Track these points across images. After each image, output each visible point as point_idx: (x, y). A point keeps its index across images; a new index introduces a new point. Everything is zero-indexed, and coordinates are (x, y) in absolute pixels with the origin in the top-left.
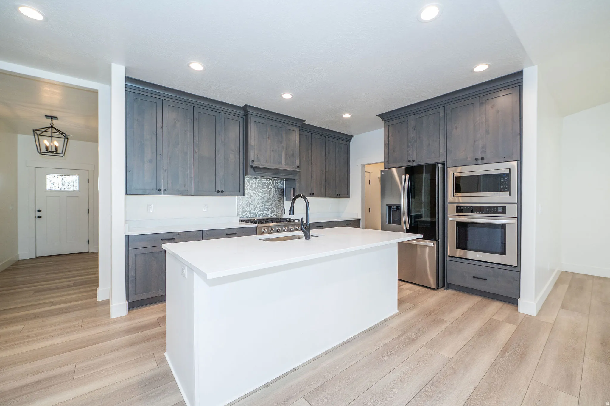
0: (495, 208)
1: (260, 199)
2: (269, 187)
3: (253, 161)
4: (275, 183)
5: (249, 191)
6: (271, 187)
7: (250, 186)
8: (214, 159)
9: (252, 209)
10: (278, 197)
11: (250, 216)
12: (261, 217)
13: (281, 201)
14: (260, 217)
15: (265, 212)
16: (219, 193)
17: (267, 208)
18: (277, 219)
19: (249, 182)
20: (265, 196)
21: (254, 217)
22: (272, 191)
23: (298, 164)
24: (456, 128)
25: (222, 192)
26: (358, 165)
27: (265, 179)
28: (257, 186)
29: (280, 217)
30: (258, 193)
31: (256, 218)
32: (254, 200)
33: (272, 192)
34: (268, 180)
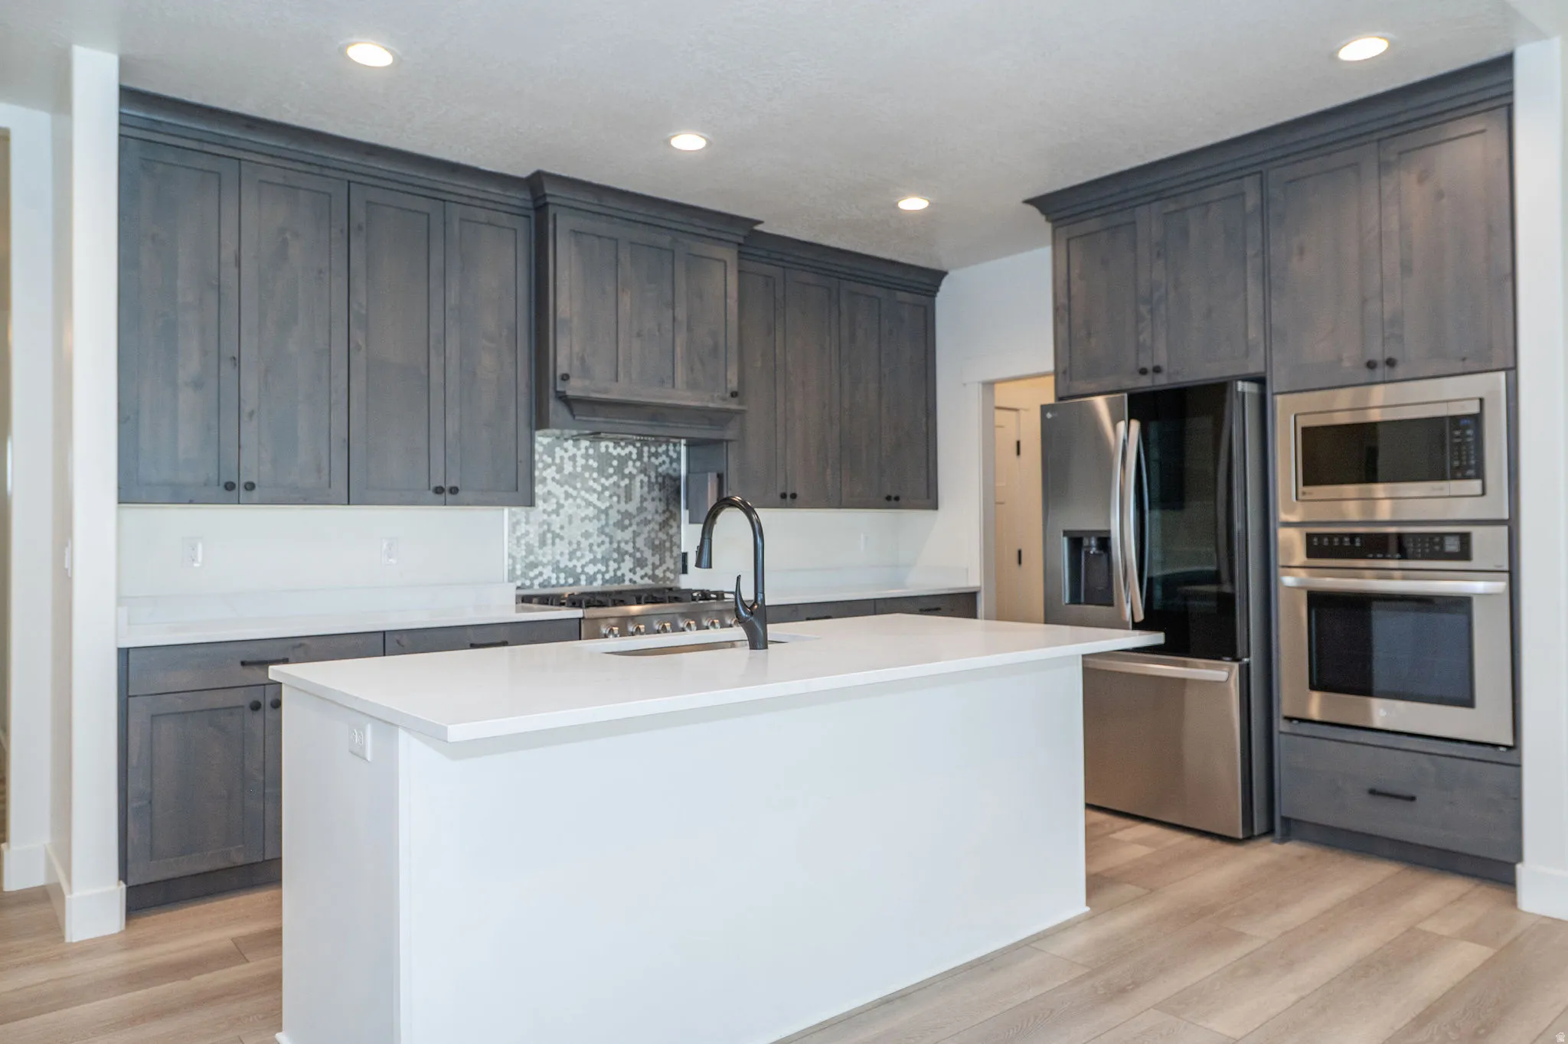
0: (1437, 540)
1: (594, 518)
2: (627, 471)
3: (565, 377)
4: (649, 457)
5: (552, 486)
6: (635, 472)
7: (554, 468)
8: (424, 372)
9: (562, 554)
10: (661, 507)
11: (554, 582)
12: (597, 585)
13: (672, 522)
14: (591, 583)
15: (613, 565)
16: (441, 497)
17: (618, 550)
18: (658, 590)
19: (550, 451)
20: (611, 507)
21: (570, 585)
22: (638, 484)
23: (733, 385)
24: (1302, 251)
25: (454, 490)
26: (965, 385)
27: (610, 440)
28: (579, 469)
29: (668, 584)
30: (583, 493)
31: (576, 590)
32: (570, 522)
33: (637, 492)
34: (623, 444)
